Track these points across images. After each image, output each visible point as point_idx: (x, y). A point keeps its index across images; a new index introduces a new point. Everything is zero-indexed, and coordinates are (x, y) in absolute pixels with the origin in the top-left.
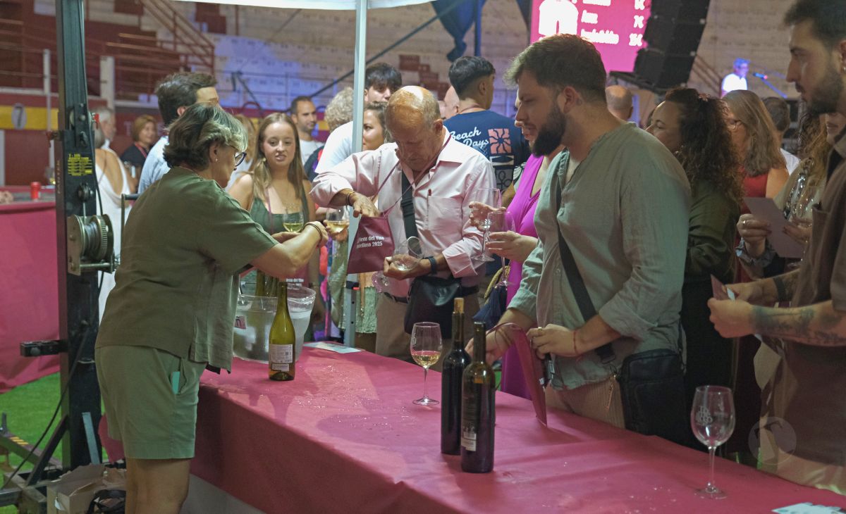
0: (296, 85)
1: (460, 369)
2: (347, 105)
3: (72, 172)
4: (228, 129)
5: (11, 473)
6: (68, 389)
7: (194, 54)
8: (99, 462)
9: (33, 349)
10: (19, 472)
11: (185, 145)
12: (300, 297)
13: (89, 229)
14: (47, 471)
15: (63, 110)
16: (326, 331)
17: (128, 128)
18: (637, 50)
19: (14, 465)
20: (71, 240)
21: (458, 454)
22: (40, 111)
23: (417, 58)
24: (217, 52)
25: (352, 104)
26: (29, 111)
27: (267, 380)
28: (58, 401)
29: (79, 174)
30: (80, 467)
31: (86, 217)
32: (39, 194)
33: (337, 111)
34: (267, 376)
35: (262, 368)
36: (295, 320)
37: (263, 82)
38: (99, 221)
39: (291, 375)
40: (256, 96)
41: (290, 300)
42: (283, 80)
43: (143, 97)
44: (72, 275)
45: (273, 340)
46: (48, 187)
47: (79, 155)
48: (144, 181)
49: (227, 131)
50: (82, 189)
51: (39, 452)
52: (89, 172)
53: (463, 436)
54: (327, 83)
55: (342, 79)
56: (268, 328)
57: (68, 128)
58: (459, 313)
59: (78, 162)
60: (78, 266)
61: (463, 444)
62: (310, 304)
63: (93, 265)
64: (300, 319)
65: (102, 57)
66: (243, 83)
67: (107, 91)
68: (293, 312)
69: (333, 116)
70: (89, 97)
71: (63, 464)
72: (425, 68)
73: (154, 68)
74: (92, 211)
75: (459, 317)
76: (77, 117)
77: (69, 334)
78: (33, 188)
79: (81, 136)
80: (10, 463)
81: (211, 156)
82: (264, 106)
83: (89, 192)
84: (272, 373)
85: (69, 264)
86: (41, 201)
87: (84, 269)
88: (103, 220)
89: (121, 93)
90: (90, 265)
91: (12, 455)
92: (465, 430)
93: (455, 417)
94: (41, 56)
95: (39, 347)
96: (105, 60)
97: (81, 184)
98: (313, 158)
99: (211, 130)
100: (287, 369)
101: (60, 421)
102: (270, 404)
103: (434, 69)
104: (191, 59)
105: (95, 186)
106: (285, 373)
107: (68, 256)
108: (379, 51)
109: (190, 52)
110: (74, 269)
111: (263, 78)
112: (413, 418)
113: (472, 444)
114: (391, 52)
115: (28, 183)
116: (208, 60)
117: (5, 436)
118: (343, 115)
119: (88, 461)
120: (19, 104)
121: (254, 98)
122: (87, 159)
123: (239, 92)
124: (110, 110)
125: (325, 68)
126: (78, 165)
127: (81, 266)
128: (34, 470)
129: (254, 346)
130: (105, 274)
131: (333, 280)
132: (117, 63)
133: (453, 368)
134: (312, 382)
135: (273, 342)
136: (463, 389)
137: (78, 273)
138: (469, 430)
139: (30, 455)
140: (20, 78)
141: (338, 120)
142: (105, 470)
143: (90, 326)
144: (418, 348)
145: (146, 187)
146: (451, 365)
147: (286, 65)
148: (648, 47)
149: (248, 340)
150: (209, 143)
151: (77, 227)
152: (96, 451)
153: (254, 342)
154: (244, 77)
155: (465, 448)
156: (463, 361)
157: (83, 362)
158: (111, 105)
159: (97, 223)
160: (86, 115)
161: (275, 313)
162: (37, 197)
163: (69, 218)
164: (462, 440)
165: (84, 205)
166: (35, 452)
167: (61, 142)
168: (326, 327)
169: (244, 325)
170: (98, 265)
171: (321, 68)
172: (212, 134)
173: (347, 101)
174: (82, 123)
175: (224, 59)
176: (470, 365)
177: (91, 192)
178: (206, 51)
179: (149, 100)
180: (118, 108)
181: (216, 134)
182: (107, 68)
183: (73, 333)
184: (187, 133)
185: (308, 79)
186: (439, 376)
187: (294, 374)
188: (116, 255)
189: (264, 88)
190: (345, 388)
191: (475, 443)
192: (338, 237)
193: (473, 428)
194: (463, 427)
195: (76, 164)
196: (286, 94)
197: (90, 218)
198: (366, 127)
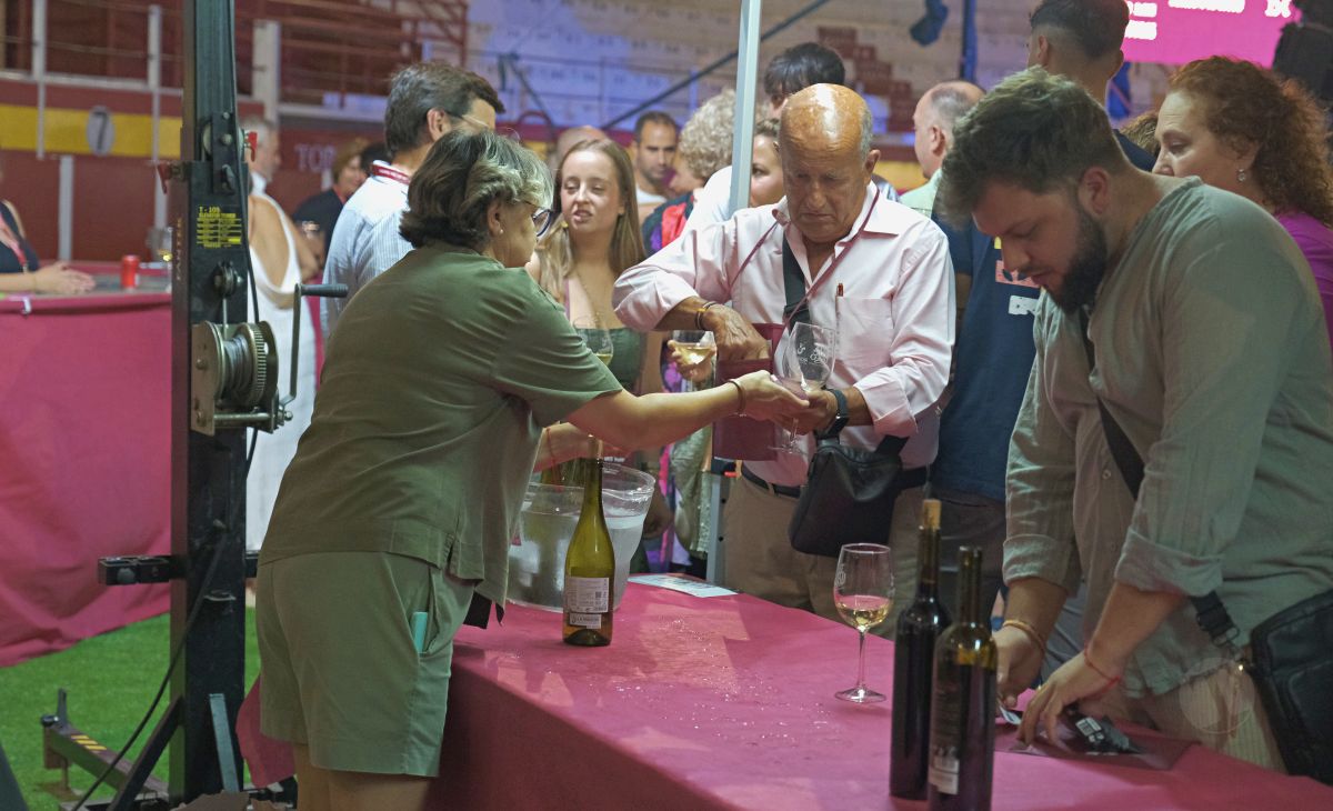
0: (620, 80)
1: (930, 635)
2: (722, 125)
3: (205, 240)
4: (515, 172)
5: (74, 804)
6: (184, 650)
7: (430, 18)
8: (237, 786)
9: (122, 570)
10: (87, 803)
11: (440, 212)
12: (626, 489)
13: (232, 348)
14: (141, 801)
15: (191, 125)
16: (663, 552)
17: (302, 157)
18: (1282, 25)
19: (78, 788)
20: (200, 368)
21: (924, 799)
22: (140, 121)
23: (852, 34)
24: (472, 16)
25: (730, 123)
26: (118, 121)
27: (559, 644)
28: (165, 670)
29: (217, 245)
30: (203, 797)
31: (227, 326)
32: (137, 278)
33: (702, 134)
34: (559, 636)
35: (549, 620)
36: (614, 531)
37: (557, 75)
38: (252, 333)
39: (604, 634)
40: (543, 100)
41: (607, 492)
42: (596, 71)
43: (331, 98)
44: (198, 433)
45: (573, 569)
46: (154, 266)
47: (218, 209)
48: (336, 260)
49: (514, 177)
50: (221, 274)
51: (126, 766)
52: (236, 240)
53: (933, 766)
54: (678, 80)
55: (708, 71)
56: (563, 546)
57: (200, 159)
58: (930, 530)
59: (216, 222)
60: (210, 418)
61: (932, 780)
62: (643, 502)
63: (238, 416)
64: (624, 531)
65: (258, 22)
66: (520, 74)
67: (266, 85)
68: (610, 516)
69: (695, 142)
70: (239, 98)
71: (169, 790)
72: (866, 54)
73: (351, 44)
74: (238, 315)
75: (930, 537)
76: (215, 138)
77: (190, 544)
78: (126, 266)
79: (223, 173)
80: (70, 785)
81: (491, 225)
82: (558, 120)
83: (235, 279)
84: (570, 631)
85: (193, 412)
86: (143, 292)
87: (219, 423)
88: (259, 332)
89: (290, 90)
90: (231, 417)
91: (74, 769)
92: (936, 753)
93: (918, 728)
94: (145, 17)
95: (132, 568)
96: (263, 27)
97: (220, 264)
98: (653, 222)
99: (485, 178)
100: (598, 625)
101: (168, 708)
102: (566, 690)
103: (883, 55)
104: (423, 28)
105: (246, 267)
106: (593, 631)
107: (193, 396)
108: (781, 19)
109: (422, 14)
110: (203, 422)
111: (558, 67)
112: (837, 726)
113: (950, 780)
114: (802, 21)
115: (117, 258)
116: (455, 31)
117: (63, 732)
118: (713, 143)
119: (219, 787)
120: (100, 108)
121: (539, 103)
122: (232, 216)
123: (512, 92)
124: (268, 124)
125: (676, 50)
126: (216, 228)
127: (216, 417)
128: (116, 797)
129: (535, 578)
130: (260, 433)
131: (679, 456)
132: (286, 33)
133: (915, 632)
134: (644, 651)
135: (573, 572)
136: (935, 675)
137: (210, 431)
138: (945, 754)
139: (108, 772)
140: (105, 58)
141: (703, 151)
142: (250, 803)
143: (228, 530)
144: (847, 591)
145: (341, 271)
146: (911, 627)
147: (601, 41)
148: (1301, 20)
149: (524, 566)
150: (484, 203)
151: (211, 344)
152: (233, 768)
153: (536, 570)
154: (522, 64)
155: (935, 788)
156: (936, 620)
157: (213, 599)
158: (271, 115)
159: (248, 337)
160: (233, 132)
161: (577, 518)
162: (133, 284)
163: (196, 326)
164: (931, 772)
165: (225, 302)
166: (118, 766)
167: (186, 184)
168: (664, 544)
169: (518, 538)
170: (248, 416)
171: (668, 49)
172: (489, 186)
173: (722, 116)
174: (226, 149)
175: (484, 29)
176: (950, 629)
177: (239, 280)
178: (452, 13)
179: (342, 105)
180: (283, 118)
181: (496, 184)
182: (267, 41)
183: (197, 543)
184: (444, 187)
185: (642, 69)
186: (889, 647)
187: (610, 634)
188: (281, 398)
189: (559, 86)
190: (705, 664)
191: (955, 779)
192: (695, 373)
193: (952, 749)
194: (932, 747)
195: (212, 226)
196: (600, 98)
197: (236, 326)
198: (756, 171)
